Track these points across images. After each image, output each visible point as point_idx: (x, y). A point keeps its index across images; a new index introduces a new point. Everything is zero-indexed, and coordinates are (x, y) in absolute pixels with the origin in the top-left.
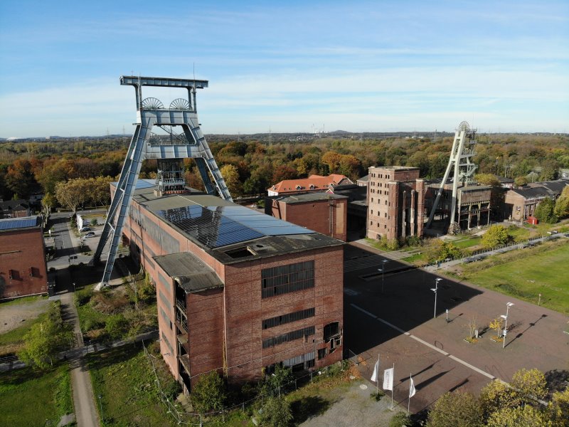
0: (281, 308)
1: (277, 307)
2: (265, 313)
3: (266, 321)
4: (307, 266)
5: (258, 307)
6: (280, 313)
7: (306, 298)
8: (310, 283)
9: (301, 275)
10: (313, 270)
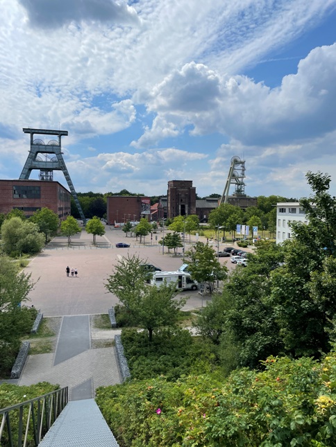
0: (23, 204)
1: (21, 203)
2: (15, 204)
3: (15, 207)
4: (37, 189)
5: (11, 201)
6: (22, 206)
7: (36, 203)
8: (38, 196)
9: (33, 192)
10: (40, 190)
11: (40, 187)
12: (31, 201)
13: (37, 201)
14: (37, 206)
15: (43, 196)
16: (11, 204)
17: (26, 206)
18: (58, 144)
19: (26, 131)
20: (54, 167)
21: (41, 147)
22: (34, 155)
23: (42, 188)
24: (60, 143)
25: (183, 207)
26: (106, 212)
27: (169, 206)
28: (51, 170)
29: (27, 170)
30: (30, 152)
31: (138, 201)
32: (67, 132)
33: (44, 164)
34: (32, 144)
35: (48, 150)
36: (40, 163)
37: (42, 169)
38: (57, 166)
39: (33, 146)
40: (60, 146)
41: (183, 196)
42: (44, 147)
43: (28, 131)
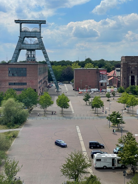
0: (15, 80)
1: (13, 80)
2: (10, 81)
3: (10, 83)
4: (24, 69)
5: (8, 78)
6: (14, 82)
7: (24, 80)
8: (25, 75)
9: (22, 72)
10: (26, 71)
11: (26, 68)
12: (20, 78)
13: (24, 78)
14: (24, 82)
15: (28, 75)
16: (7, 81)
17: (17, 82)
18: (39, 30)
19: (17, 22)
20: (36, 48)
21: (27, 33)
22: (22, 39)
23: (27, 69)
24: (40, 29)
25: (133, 77)
26: (73, 78)
27: (121, 76)
28: (34, 50)
29: (18, 51)
30: (20, 37)
31: (97, 72)
32: (45, 21)
33: (29, 46)
34: (21, 31)
35: (32, 36)
36: (27, 46)
37: (28, 50)
38: (38, 47)
39: (22, 33)
40: (40, 32)
41: (133, 68)
42: (29, 33)
43: (19, 22)
